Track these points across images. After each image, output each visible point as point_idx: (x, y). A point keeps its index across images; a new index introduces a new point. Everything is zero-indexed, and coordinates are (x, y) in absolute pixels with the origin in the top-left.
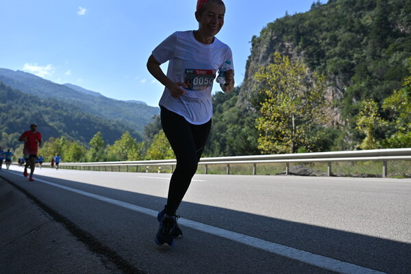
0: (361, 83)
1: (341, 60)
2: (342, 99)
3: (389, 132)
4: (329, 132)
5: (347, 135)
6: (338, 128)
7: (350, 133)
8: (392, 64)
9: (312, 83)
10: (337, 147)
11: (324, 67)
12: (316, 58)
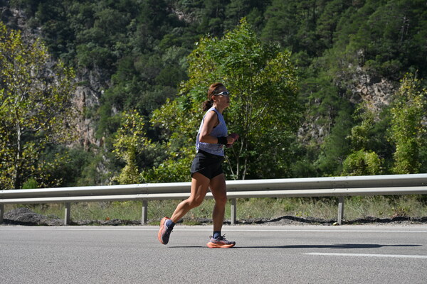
0: (125, 86)
1: (98, 47)
2: (96, 107)
3: (159, 158)
4: (75, 156)
5: (102, 161)
6: (89, 150)
7: (107, 158)
8: (167, 62)
9: (53, 78)
10: (87, 179)
11: (73, 55)
12: (61, 41)
